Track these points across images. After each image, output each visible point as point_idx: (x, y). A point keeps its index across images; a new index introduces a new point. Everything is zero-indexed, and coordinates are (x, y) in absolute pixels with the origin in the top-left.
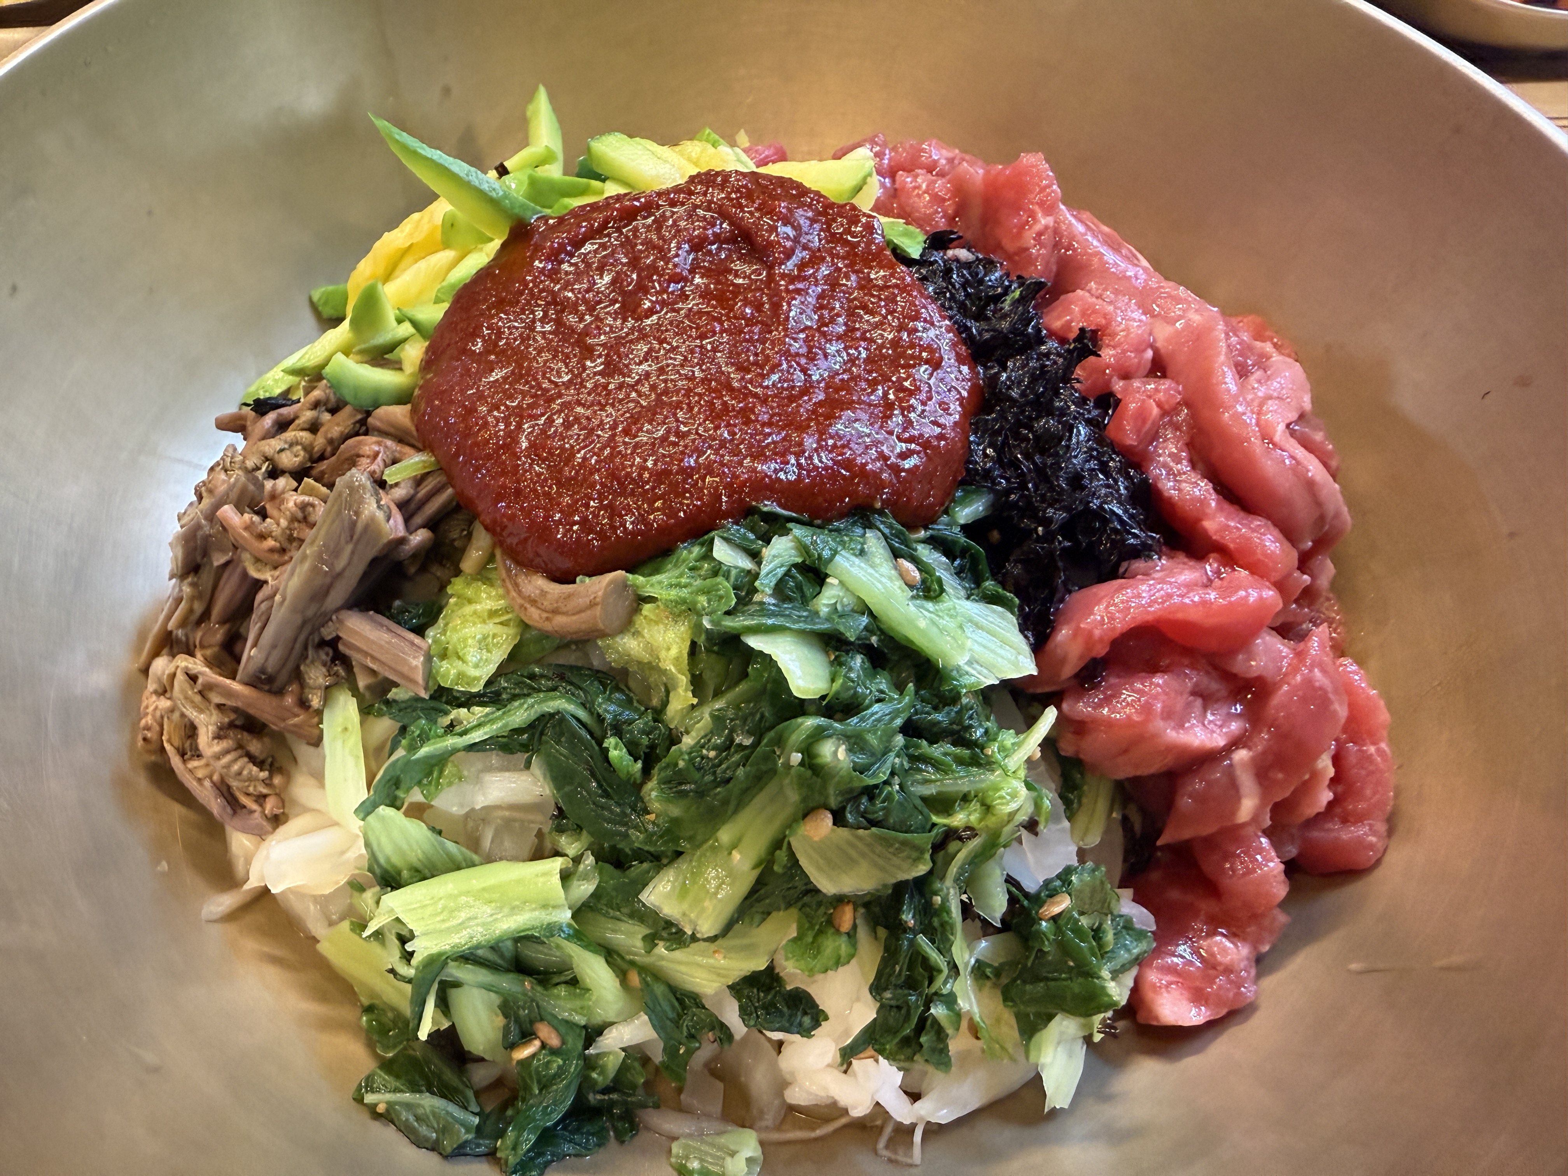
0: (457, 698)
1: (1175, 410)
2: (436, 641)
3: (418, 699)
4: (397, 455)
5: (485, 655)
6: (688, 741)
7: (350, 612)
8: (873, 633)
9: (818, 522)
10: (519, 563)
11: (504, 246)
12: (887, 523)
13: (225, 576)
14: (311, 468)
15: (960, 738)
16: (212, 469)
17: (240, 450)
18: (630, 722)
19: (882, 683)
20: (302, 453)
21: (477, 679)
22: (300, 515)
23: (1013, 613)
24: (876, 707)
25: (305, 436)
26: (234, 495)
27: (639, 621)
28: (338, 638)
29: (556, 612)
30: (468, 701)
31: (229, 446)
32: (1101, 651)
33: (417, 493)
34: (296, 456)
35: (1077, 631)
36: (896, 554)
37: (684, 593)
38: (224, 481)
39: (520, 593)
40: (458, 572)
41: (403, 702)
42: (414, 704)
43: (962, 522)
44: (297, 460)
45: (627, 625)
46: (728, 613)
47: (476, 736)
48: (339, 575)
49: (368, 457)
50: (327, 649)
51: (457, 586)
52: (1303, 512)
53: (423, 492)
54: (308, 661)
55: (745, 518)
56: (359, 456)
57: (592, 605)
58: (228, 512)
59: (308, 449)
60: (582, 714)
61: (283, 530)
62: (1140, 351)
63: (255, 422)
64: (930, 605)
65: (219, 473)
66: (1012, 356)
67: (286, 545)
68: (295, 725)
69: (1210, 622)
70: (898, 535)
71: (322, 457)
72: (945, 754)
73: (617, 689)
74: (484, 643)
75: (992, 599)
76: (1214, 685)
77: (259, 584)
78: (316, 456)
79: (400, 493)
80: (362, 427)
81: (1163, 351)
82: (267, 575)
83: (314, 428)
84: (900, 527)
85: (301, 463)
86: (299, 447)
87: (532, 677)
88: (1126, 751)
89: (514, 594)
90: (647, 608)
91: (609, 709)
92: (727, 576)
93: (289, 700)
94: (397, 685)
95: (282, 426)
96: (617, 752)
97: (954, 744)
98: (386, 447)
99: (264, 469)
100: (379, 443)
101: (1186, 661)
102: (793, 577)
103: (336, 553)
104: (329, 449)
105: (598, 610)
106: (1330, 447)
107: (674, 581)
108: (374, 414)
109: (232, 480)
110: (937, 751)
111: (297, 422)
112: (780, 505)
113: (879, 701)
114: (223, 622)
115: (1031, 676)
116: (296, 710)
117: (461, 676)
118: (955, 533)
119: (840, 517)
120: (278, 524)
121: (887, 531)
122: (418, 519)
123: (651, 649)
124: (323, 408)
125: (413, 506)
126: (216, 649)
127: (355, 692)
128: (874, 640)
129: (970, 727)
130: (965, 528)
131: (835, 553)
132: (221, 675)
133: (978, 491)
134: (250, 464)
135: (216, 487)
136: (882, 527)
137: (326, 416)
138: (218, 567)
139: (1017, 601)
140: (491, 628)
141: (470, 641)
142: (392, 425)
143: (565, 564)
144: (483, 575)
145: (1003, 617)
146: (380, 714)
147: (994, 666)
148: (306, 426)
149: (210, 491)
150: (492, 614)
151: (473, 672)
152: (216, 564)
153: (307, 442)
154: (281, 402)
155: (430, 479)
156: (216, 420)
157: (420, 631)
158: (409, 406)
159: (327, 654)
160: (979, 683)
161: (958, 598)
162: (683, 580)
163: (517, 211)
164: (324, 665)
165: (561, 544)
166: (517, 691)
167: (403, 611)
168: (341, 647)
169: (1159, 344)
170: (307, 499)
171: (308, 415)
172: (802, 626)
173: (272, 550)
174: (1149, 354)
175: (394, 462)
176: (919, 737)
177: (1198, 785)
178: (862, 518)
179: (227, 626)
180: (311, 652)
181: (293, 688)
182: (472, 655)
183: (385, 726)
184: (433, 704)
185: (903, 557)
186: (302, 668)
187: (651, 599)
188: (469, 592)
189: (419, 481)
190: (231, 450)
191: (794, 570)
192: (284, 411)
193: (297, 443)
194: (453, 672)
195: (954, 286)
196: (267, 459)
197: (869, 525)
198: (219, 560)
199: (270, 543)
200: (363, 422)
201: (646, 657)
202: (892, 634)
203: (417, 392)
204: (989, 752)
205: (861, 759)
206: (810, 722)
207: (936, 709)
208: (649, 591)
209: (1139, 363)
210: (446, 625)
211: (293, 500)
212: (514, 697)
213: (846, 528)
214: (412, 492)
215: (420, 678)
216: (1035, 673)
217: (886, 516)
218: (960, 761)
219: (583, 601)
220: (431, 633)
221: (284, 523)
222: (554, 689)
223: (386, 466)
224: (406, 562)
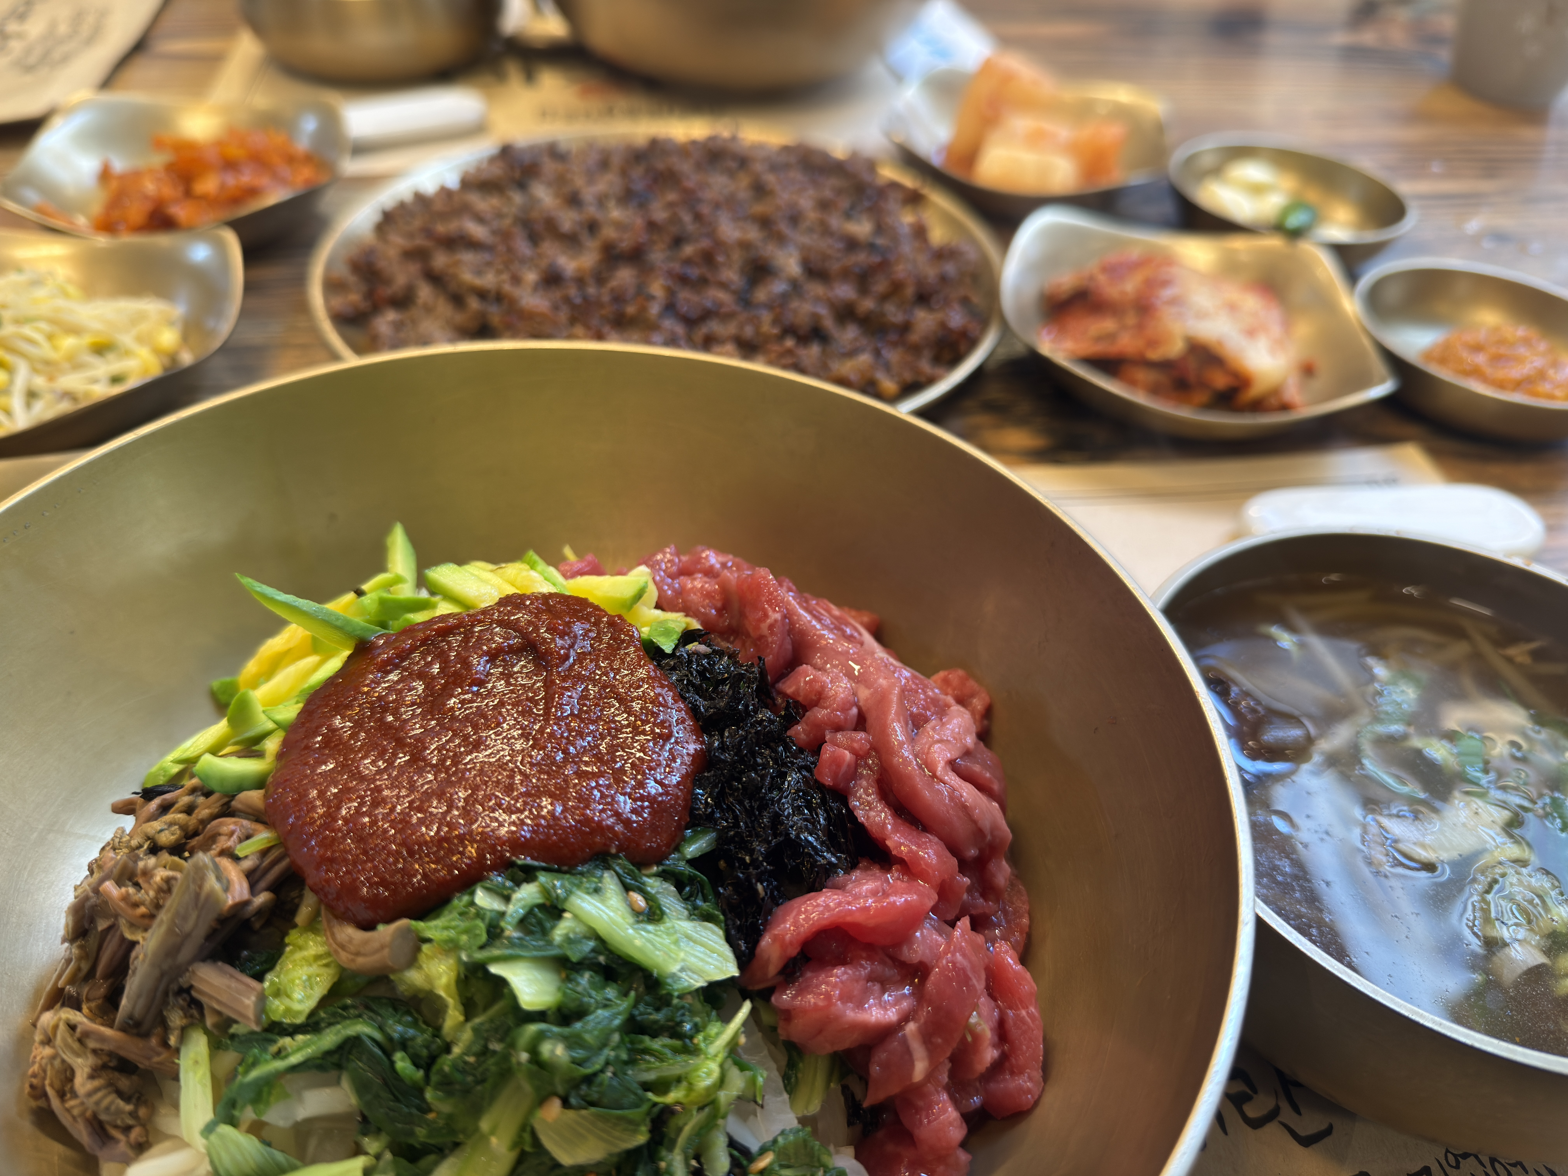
0: (285, 1030)
1: (867, 755)
2: (272, 983)
3: (253, 1033)
4: (251, 832)
5: (309, 991)
6: (456, 1050)
7: (202, 964)
8: (600, 953)
9: (565, 868)
10: (337, 917)
11: (350, 657)
12: (621, 864)
13: (109, 937)
14: (185, 844)
15: (674, 1032)
16: (103, 849)
17: (128, 832)
18: (413, 1039)
19: (611, 992)
20: (178, 832)
21: (299, 1013)
22: (165, 887)
23: (721, 928)
24: (600, 1012)
25: (181, 817)
26: (116, 871)
27: (422, 958)
28: (191, 987)
29: (358, 954)
30: (293, 1031)
31: (118, 829)
32: (793, 952)
33: (262, 862)
34: (173, 834)
35: (775, 938)
36: (627, 888)
37: (452, 933)
38: (112, 859)
39: (334, 939)
40: (295, 926)
41: (244, 1035)
42: (250, 1039)
43: (689, 857)
44: (173, 838)
45: (412, 961)
46: (482, 947)
47: (294, 1059)
48: (188, 936)
49: (226, 835)
50: (185, 995)
51: (293, 937)
52: (961, 829)
53: (267, 861)
54: (169, 1008)
55: (507, 869)
56: (220, 834)
57: (382, 947)
58: (109, 887)
59: (183, 828)
60: (377, 1035)
61: (152, 900)
62: (845, 709)
63: (142, 806)
64: (650, 927)
65: (109, 851)
66: (728, 726)
67: (154, 911)
68: (158, 1063)
69: (871, 923)
70: (630, 873)
71: (196, 834)
72: (664, 1046)
73: (408, 1013)
74: (309, 982)
75: (707, 917)
76: (890, 972)
77: (133, 944)
78: (191, 833)
79: (247, 864)
80: (227, 811)
81: (864, 709)
82: (138, 937)
83: (189, 810)
84: (631, 867)
85: (177, 840)
86: (177, 827)
87: (345, 1008)
88: (820, 1031)
89: (331, 941)
90: (425, 947)
91: (397, 1029)
92: (483, 919)
93: (154, 1041)
94: (236, 1022)
95: (165, 808)
96: (402, 1063)
97: (671, 1037)
98: (242, 826)
99: (146, 847)
100: (235, 823)
101: (864, 955)
102: (535, 916)
103: (185, 918)
104: (201, 827)
105: (386, 952)
106: (988, 775)
107: (446, 924)
108: (237, 797)
109: (119, 857)
110: (656, 1044)
111: (176, 806)
112: (533, 858)
113: (605, 1006)
114: (106, 977)
115: (733, 979)
116: (160, 1049)
117: (288, 1011)
118: (682, 867)
119: (584, 862)
120: (148, 895)
121: (620, 871)
122: (263, 884)
123: (429, 979)
124: (199, 793)
125: (258, 874)
126: (100, 1001)
127: (207, 1032)
128: (602, 959)
129: (682, 1022)
130: (691, 862)
131: (569, 893)
132: (103, 1025)
133: (704, 832)
134: (134, 843)
135: (105, 863)
136: (617, 868)
137: (201, 800)
138: (102, 931)
139: (722, 917)
140: (314, 969)
141: (297, 981)
142: (250, 807)
143: (366, 915)
144: (312, 926)
145: (714, 932)
146: (226, 1048)
147: (703, 972)
148: (183, 809)
149: (100, 867)
150: (317, 958)
151: (297, 1007)
152: (100, 928)
153: (184, 822)
154: (166, 789)
155: (273, 851)
156: (113, 805)
157: (259, 977)
158: (262, 792)
159: (184, 1000)
160: (690, 986)
161: (679, 919)
162: (453, 923)
163: (358, 632)
164: (182, 1009)
165: (364, 900)
166: (332, 1020)
167: (250, 959)
168: (194, 993)
169: (861, 704)
170: (170, 873)
171: (186, 800)
172: (535, 953)
173: (143, 916)
174: (854, 711)
175: (248, 837)
176: (643, 1034)
177: (883, 1056)
178: (603, 862)
179: (110, 981)
180: (171, 999)
181: (159, 1030)
182: (298, 994)
183: (230, 1058)
184: (264, 1035)
185: (634, 891)
186: (165, 1013)
187: (428, 940)
188: (301, 941)
189: (264, 853)
190: (120, 832)
191: (536, 910)
192: (167, 796)
193: (175, 824)
194: (282, 1008)
195: (692, 674)
196: (148, 838)
197: (608, 867)
198: (102, 925)
199: (142, 910)
200: (227, 804)
201: (427, 987)
202: (619, 953)
203: (270, 779)
204: (696, 1041)
205: (580, 1054)
206: (533, 1028)
207: (658, 1010)
208: (429, 934)
209: (846, 719)
210: (281, 969)
211: (160, 875)
212: (330, 1024)
213: (588, 872)
214: (257, 862)
215: (251, 1014)
216: (737, 974)
217: (620, 858)
218: (676, 1051)
219: (376, 945)
220: (269, 977)
221: (152, 893)
222: (360, 1016)
223: (241, 841)
224: (253, 919)
